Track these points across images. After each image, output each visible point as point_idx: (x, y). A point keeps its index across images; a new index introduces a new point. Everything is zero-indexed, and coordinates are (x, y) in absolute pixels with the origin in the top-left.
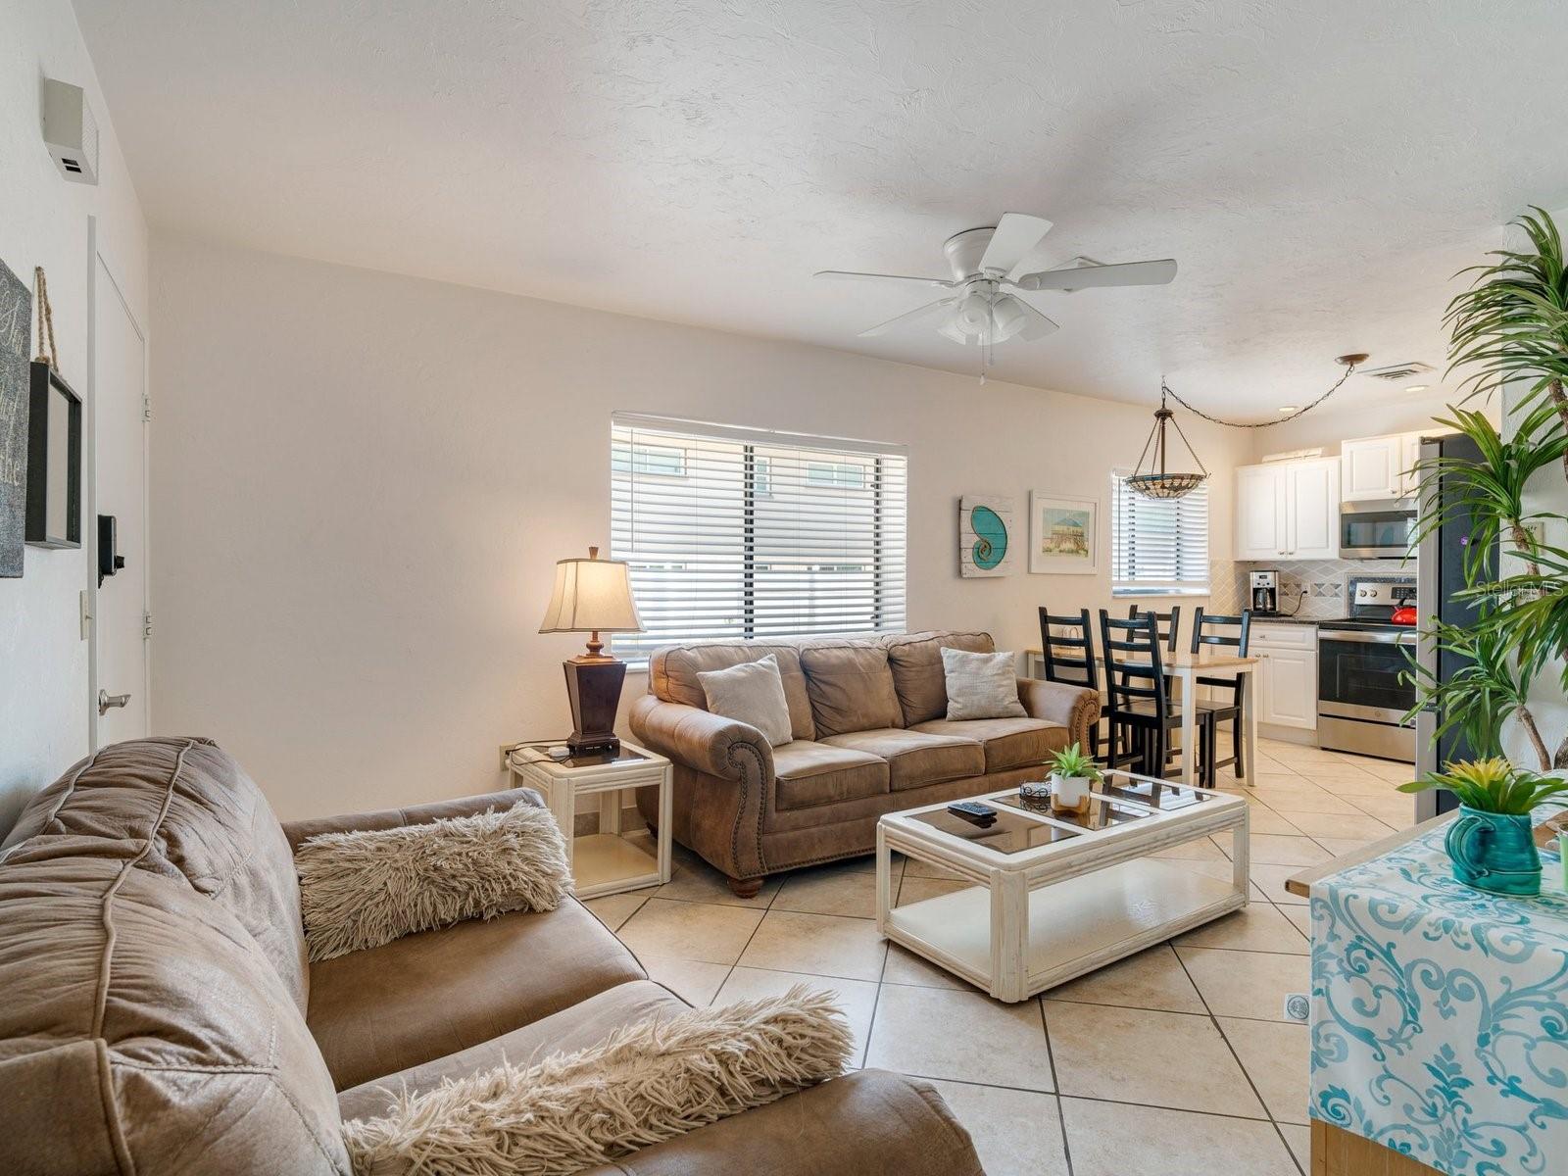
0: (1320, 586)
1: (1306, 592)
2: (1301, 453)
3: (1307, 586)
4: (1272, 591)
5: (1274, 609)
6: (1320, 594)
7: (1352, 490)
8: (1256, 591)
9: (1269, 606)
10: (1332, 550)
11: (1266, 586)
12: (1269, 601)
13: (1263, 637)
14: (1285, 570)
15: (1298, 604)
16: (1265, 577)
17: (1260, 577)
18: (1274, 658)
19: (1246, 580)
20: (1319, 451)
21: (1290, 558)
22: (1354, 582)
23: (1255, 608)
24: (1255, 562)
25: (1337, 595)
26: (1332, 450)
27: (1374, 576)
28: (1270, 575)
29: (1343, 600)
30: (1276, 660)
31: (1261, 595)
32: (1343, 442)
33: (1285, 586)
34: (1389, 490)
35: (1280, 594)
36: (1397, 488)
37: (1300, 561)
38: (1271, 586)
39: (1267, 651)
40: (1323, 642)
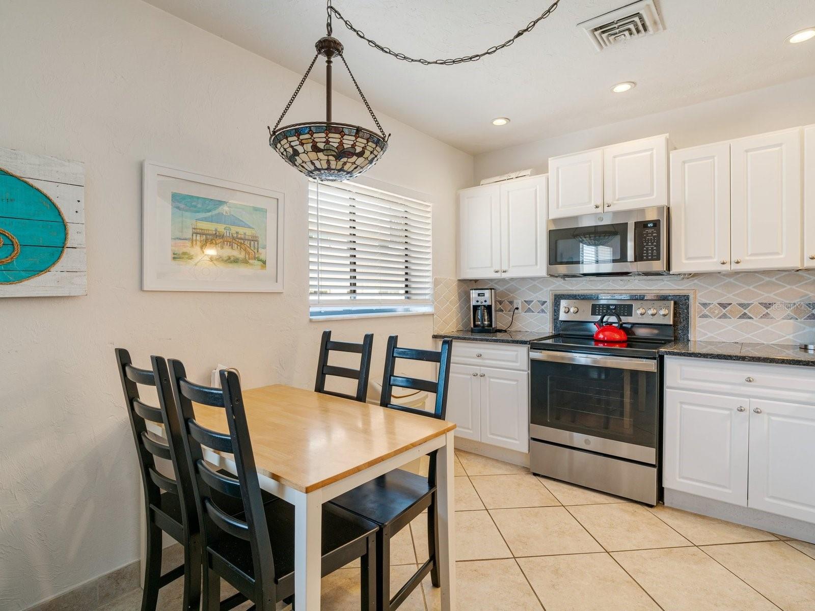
0: (528, 302)
1: (517, 309)
2: (513, 175)
3: (518, 303)
4: (489, 308)
5: (490, 325)
6: (529, 310)
7: (558, 207)
8: (476, 308)
9: (486, 323)
10: (540, 268)
11: (484, 304)
12: (486, 317)
13: (479, 356)
14: (500, 288)
15: (511, 319)
16: (483, 295)
17: (479, 295)
18: (490, 377)
19: (468, 298)
20: (528, 172)
21: (504, 276)
22: (558, 298)
23: (475, 325)
24: (476, 281)
25: (543, 311)
26: (541, 169)
27: (575, 293)
28: (487, 293)
29: (548, 316)
30: (492, 380)
31: (479, 312)
32: (549, 159)
33: (501, 303)
34: (593, 204)
35: (496, 311)
36: (599, 203)
37: (512, 279)
38: (488, 303)
39: (484, 370)
40: (534, 363)
